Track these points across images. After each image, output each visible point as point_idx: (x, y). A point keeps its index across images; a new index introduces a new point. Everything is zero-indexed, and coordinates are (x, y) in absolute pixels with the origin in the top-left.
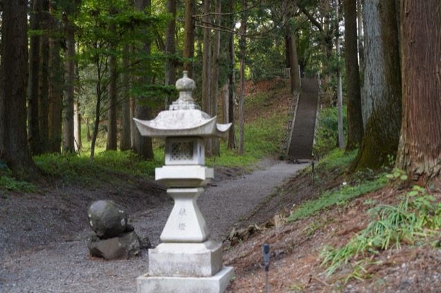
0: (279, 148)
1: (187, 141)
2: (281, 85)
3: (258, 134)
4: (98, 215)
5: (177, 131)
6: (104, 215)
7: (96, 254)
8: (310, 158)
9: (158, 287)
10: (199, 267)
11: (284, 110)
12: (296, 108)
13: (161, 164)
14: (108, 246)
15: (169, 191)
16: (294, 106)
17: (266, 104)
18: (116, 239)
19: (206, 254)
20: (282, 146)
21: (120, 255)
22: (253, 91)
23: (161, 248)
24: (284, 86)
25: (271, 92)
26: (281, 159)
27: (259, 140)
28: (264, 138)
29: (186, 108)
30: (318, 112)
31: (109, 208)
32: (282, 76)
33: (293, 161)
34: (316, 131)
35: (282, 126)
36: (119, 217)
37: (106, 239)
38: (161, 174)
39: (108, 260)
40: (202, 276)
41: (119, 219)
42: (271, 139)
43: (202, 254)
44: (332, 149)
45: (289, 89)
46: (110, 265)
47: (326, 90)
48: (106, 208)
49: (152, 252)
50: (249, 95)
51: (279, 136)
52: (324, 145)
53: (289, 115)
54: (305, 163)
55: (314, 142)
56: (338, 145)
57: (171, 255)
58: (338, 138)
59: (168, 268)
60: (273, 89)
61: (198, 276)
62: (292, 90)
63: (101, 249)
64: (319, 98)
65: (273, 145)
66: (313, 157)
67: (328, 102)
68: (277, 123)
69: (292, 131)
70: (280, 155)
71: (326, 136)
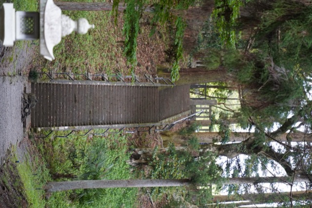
8: (32, 125)
20: (56, 70)
26: (32, 75)
30: (121, 126)
33: (28, 107)
44: (49, 166)
47: (163, 134)
51: (75, 61)
52: (57, 147)
53: (117, 71)
54: (24, 126)
55: (62, 129)
56: (56, 177)
58: (70, 176)
66: (35, 131)
67: (140, 145)
68: (102, 50)
69: (84, 83)
70: (39, 71)
71: (72, 155)
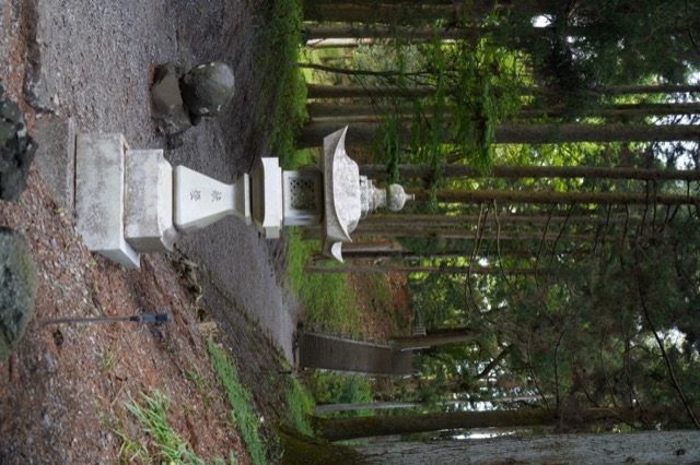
0: (315, 321)
1: (317, 201)
2: (402, 323)
3: (333, 292)
4: (213, 76)
5: (331, 188)
6: (214, 85)
7: (158, 74)
8: (301, 365)
9: (110, 163)
10: (139, 221)
11: (367, 327)
12: (370, 344)
13: (284, 166)
14: (170, 91)
15: (246, 177)
16: (373, 341)
17: (376, 302)
18: (180, 101)
19: (157, 230)
20: (317, 326)
21: (158, 107)
22: (393, 283)
23: (165, 168)
24: (401, 328)
25: (392, 309)
26: (300, 325)
27: (326, 293)
28: (329, 302)
29: (363, 199)
30: (365, 374)
31: (224, 91)
32: (415, 323)
33: (297, 341)
34: (338, 372)
35: (345, 326)
36: (211, 105)
37: (180, 87)
38: (270, 165)
39: (150, 89)
40: (125, 225)
41: (208, 105)
42: (326, 311)
43: (157, 225)
44: (314, 396)
45: (397, 334)
46: (142, 92)
47: (395, 384)
48: (224, 87)
49: (159, 155)
50: (388, 279)
51: (331, 321)
52: (319, 384)
53: (361, 334)
54: (295, 358)
55: (323, 371)
56: (319, 403)
57: (155, 180)
58: (329, 403)
59: (136, 177)
60: (397, 311)
61: (125, 219)
62: (394, 338)
63: (166, 80)
64: (386, 375)
65: (319, 313)
66: (303, 369)
67: (380, 388)
68: (350, 318)
69: (338, 339)
70: (305, 324)
71: (331, 387)
